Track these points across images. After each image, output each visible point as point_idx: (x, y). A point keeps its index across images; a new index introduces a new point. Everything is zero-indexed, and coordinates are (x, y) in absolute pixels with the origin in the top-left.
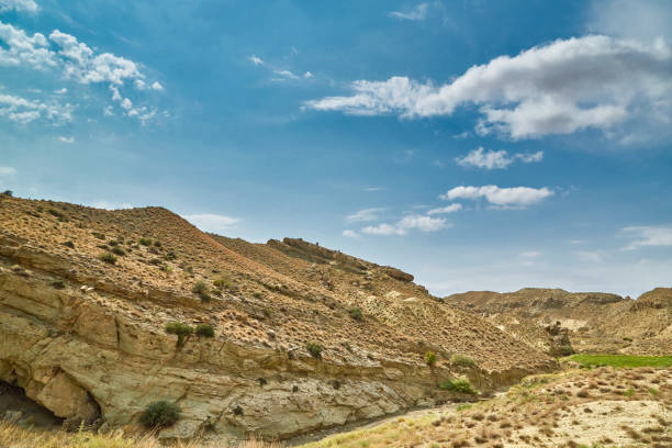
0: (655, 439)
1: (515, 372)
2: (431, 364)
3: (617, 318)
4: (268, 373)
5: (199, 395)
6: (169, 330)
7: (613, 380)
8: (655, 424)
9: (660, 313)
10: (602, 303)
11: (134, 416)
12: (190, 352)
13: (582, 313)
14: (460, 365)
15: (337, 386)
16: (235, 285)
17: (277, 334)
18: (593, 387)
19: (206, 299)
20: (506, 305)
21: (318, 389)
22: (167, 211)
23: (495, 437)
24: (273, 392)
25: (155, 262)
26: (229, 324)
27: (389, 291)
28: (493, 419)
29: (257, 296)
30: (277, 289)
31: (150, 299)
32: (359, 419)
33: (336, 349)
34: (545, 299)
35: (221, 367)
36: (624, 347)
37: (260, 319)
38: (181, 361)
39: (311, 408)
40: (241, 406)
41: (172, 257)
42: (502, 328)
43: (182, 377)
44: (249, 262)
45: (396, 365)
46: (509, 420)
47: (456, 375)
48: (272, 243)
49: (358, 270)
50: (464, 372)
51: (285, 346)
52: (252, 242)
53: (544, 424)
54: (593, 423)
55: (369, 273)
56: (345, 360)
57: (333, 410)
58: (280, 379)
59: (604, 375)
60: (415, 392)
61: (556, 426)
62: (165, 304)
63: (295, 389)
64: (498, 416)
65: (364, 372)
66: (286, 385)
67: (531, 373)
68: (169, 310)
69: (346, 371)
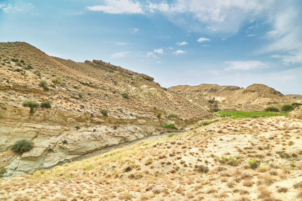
0: (249, 152)
1: (194, 119)
2: (159, 117)
3: (238, 96)
4: (81, 124)
5: (44, 136)
6: (25, 105)
7: (233, 124)
8: (249, 145)
9: (254, 94)
10: (232, 90)
11: (8, 147)
12: (38, 115)
13: (224, 94)
14: (171, 117)
15: (115, 128)
16: (64, 82)
17: (85, 105)
18: (225, 128)
19: (46, 89)
20: (193, 91)
21: (106, 130)
22: (28, 44)
23: (178, 153)
24: (83, 132)
25: (18, 70)
26: (59, 101)
27: (143, 85)
28: (179, 144)
29: (76, 88)
30: (87, 84)
31: (14, 90)
32: (125, 141)
33: (115, 112)
34: (210, 88)
35: (56, 122)
36: (239, 108)
37: (77, 99)
38: (33, 120)
39: (102, 138)
40: (66, 140)
41: (30, 68)
42: (191, 101)
43: (34, 128)
44: (74, 71)
45: (143, 118)
46: (187, 145)
47: (170, 121)
48: (87, 62)
49: (129, 76)
50: (173, 120)
51: (89, 111)
52: (77, 62)
53: (201, 146)
54: (223, 145)
55: (134, 77)
56: (119, 116)
57: (113, 139)
58: (87, 126)
59: (230, 122)
60: (151, 129)
61: (206, 147)
62: (23, 92)
63: (94, 131)
64: (182, 143)
65: (128, 121)
66: (90, 129)
67: (201, 120)
68: (25, 95)
69: (120, 121)
